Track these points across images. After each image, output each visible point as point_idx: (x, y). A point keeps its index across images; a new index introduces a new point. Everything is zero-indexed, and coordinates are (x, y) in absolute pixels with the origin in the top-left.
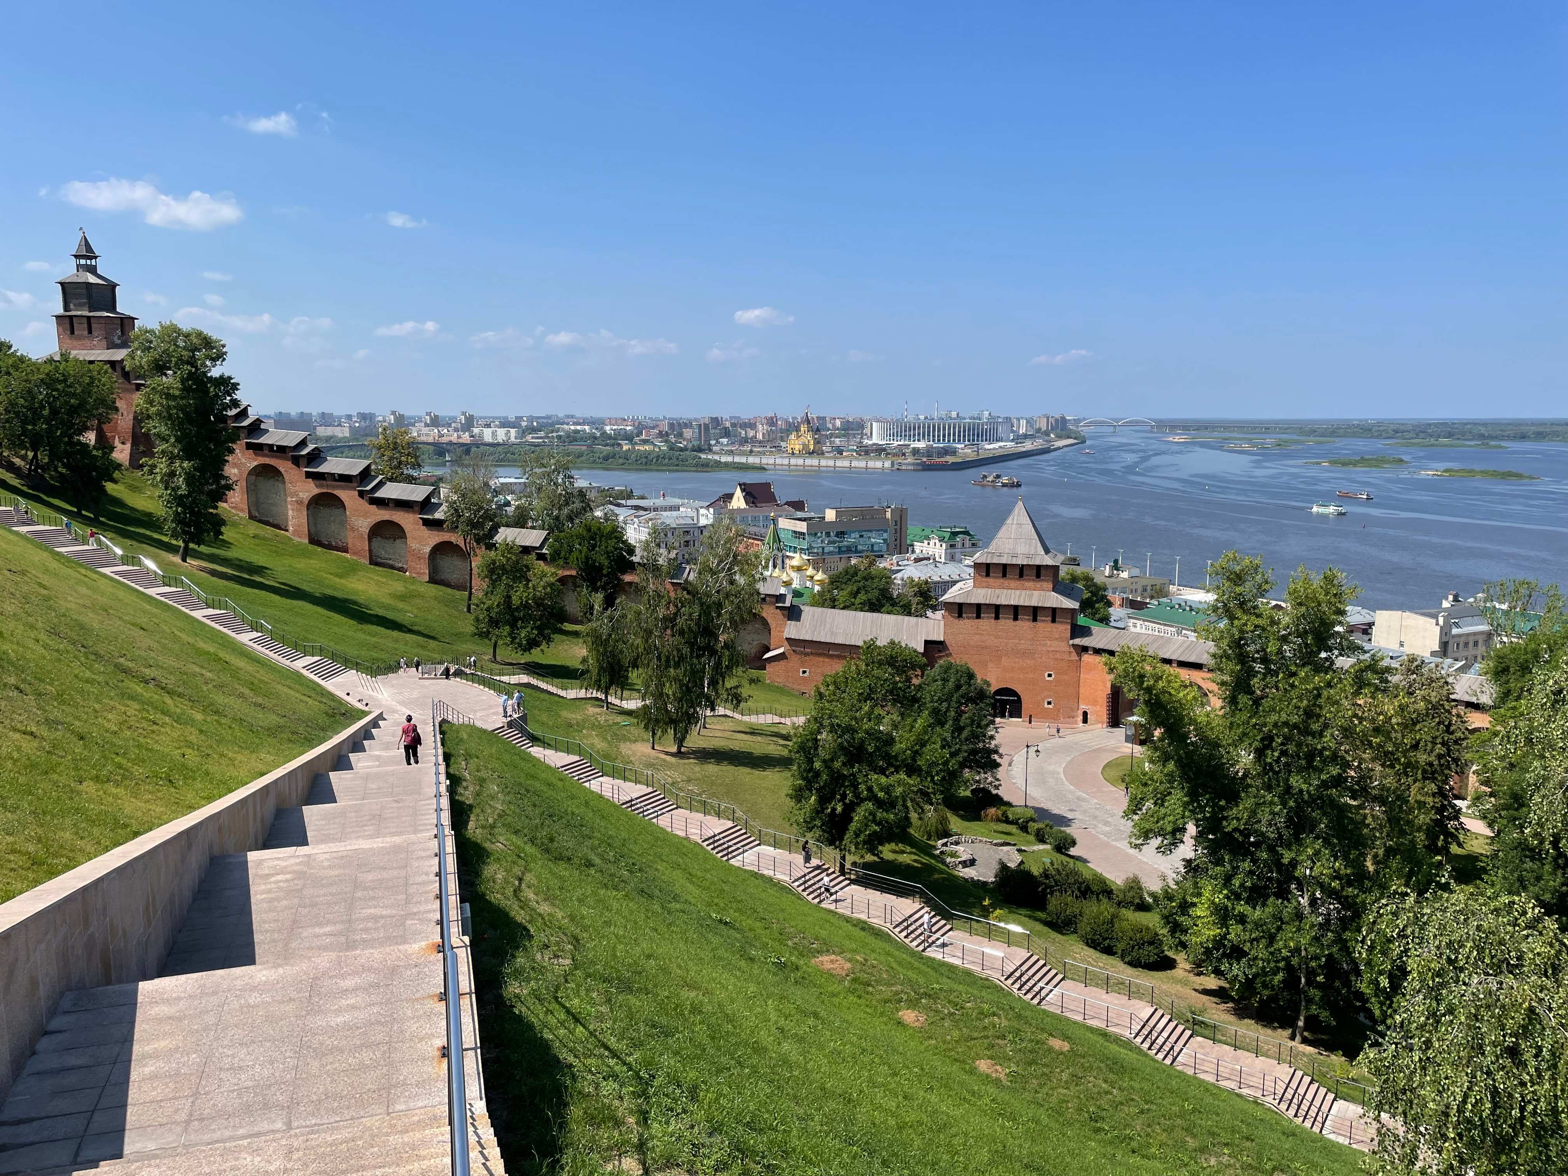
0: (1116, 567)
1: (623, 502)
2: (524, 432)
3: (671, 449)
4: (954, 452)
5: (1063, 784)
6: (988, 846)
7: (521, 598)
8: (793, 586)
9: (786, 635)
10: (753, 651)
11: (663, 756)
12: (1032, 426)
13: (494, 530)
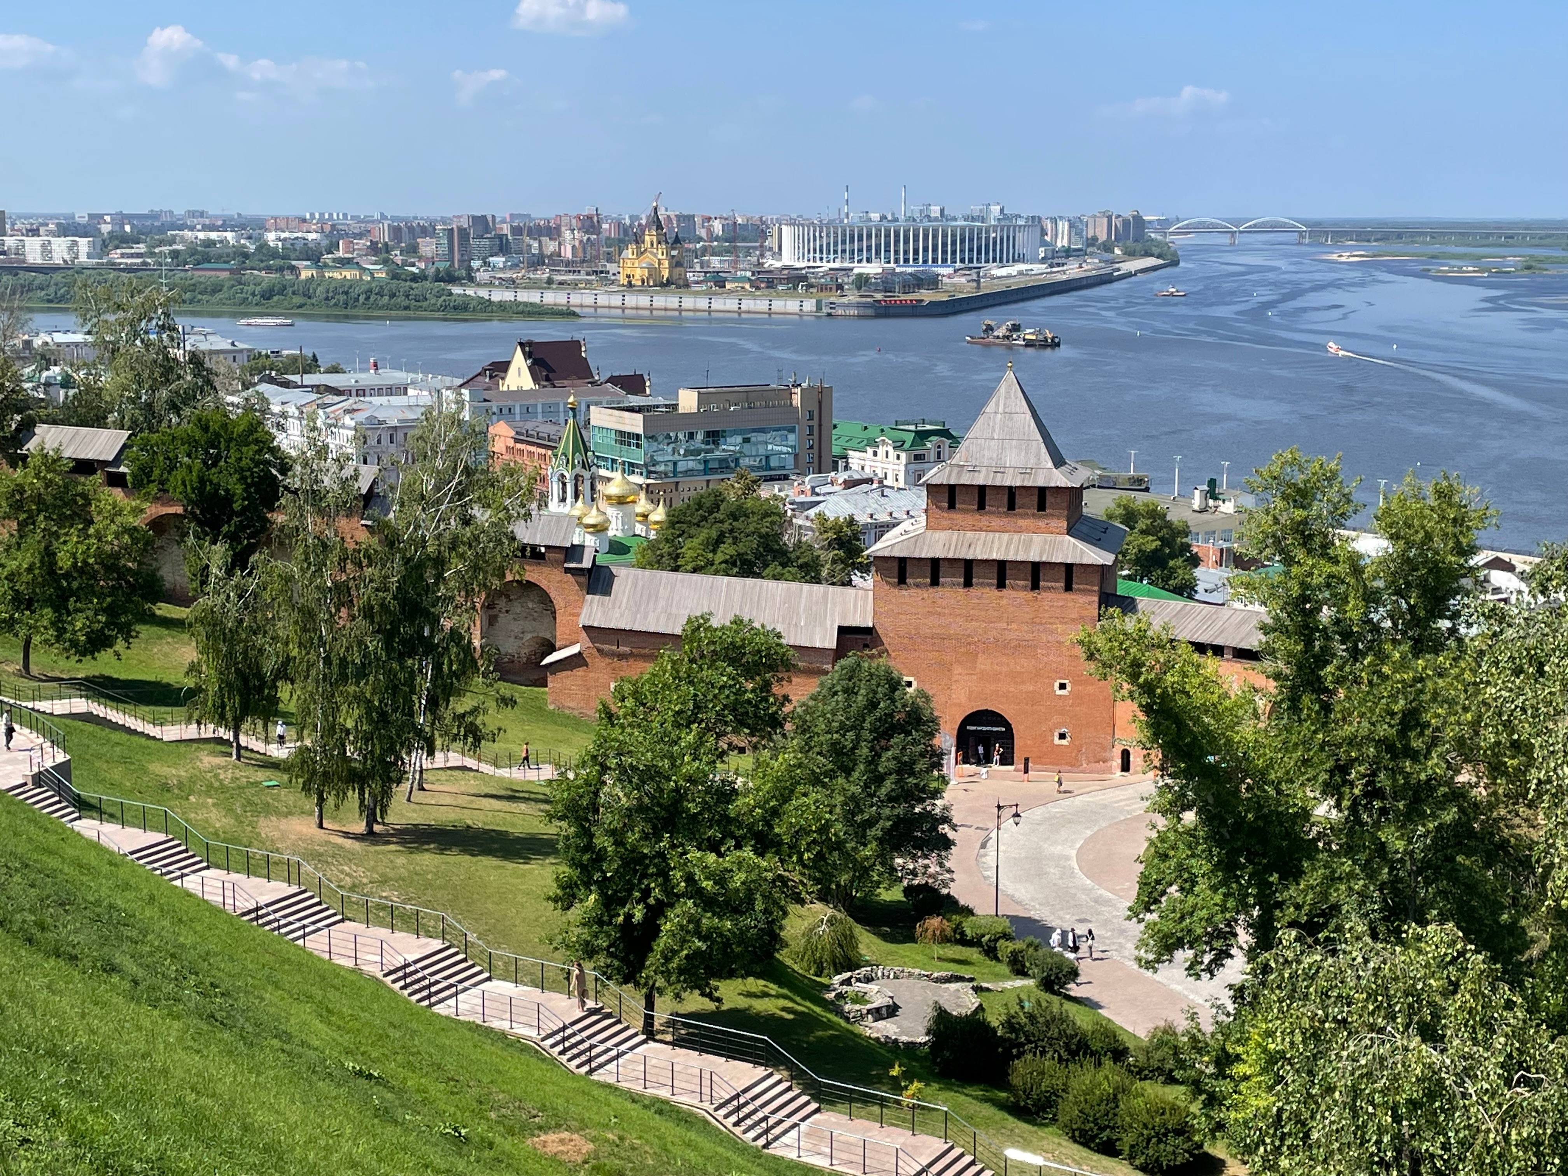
0: (1212, 493)
1: (296, 378)
2: (105, 245)
3: (395, 276)
4: (933, 282)
5: (1072, 875)
6: (924, 983)
7: (74, 555)
8: (611, 533)
9: (583, 620)
10: (525, 651)
11: (340, 840)
12: (1079, 234)
13: (27, 428)
